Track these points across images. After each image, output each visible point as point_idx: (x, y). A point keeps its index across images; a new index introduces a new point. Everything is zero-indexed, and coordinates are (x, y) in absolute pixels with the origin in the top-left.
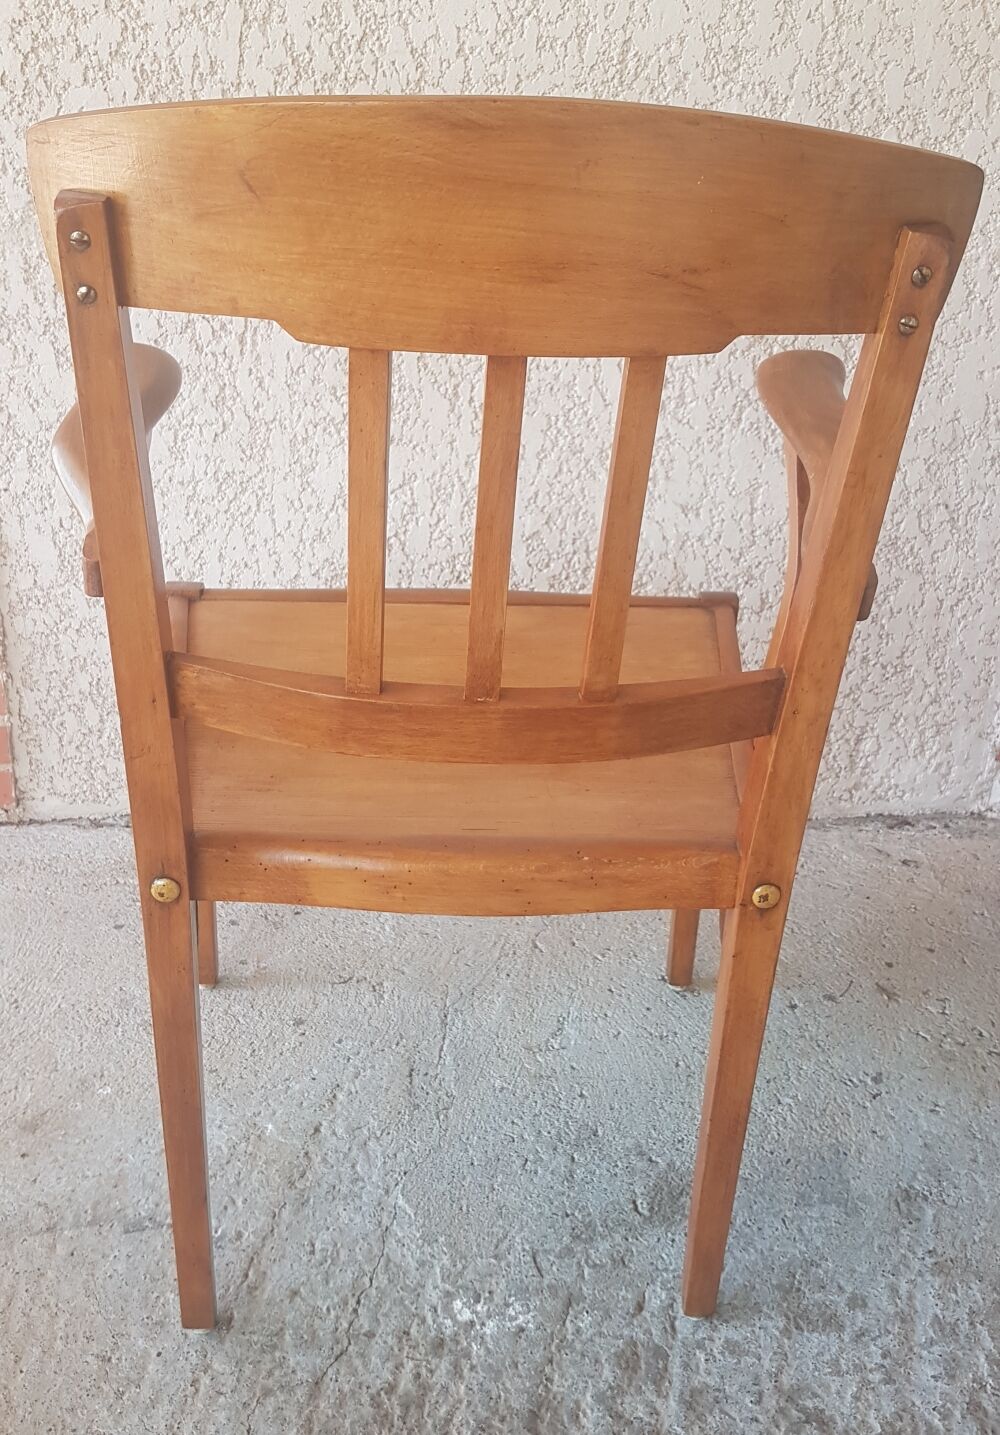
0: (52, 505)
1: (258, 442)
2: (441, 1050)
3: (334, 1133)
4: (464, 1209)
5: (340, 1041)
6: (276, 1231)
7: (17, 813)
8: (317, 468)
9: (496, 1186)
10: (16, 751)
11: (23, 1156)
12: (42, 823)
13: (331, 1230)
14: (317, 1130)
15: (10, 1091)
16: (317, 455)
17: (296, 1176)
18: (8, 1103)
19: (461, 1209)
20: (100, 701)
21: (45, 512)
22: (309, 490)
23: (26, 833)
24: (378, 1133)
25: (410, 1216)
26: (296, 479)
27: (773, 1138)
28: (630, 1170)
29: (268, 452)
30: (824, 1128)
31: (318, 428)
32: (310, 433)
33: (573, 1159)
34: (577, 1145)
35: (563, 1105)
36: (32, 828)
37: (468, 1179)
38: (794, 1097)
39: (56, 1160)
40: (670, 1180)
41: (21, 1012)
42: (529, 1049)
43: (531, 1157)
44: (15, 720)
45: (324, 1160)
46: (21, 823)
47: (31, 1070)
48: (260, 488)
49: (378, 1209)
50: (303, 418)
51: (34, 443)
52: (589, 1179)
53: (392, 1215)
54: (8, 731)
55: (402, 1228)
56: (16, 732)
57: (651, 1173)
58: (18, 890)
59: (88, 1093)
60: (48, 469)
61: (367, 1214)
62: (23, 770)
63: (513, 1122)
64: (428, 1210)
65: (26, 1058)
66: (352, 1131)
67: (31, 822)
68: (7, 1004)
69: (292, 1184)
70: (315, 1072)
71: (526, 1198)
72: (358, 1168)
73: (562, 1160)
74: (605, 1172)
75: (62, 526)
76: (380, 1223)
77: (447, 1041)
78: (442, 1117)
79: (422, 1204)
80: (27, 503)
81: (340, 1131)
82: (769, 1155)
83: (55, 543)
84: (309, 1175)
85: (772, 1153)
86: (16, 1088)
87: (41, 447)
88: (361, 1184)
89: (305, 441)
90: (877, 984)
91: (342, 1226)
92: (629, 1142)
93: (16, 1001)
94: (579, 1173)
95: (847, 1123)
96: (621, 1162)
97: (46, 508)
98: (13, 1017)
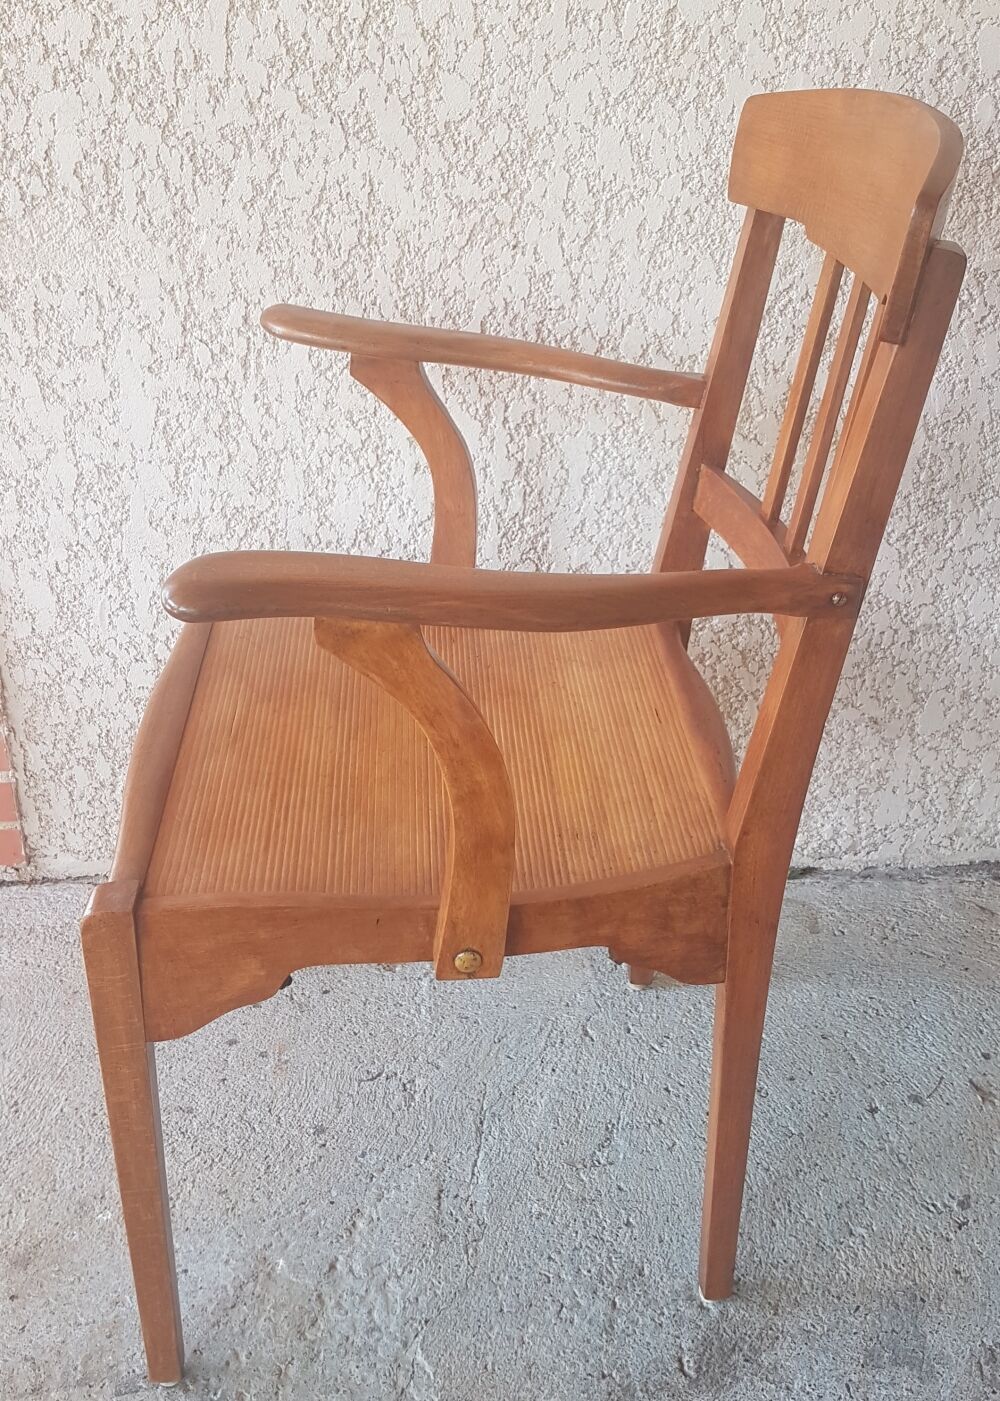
0: (46, 548)
1: (269, 473)
2: (475, 1165)
3: (351, 1270)
4: (489, 1367)
5: (363, 1155)
6: (280, 1392)
7: (28, 871)
8: (335, 500)
9: (526, 1339)
10: (24, 808)
11: (12, 1298)
12: (57, 881)
13: (341, 1392)
14: (332, 1267)
16: (334, 486)
17: (307, 1324)
19: (486, 1368)
20: (111, 753)
21: (39, 555)
22: (328, 524)
23: (39, 894)
24: (400, 1271)
25: (429, 1376)
26: (312, 512)
27: (841, 1279)
28: (678, 1320)
29: (280, 485)
30: (900, 1266)
31: (334, 456)
32: (325, 463)
33: (614, 1304)
34: (620, 1288)
35: (606, 1236)
36: (45, 889)
37: (496, 1329)
38: (868, 1227)
39: (48, 1303)
40: (721, 1331)
41: (21, 1117)
42: (572, 1165)
43: (567, 1302)
44: (21, 775)
45: (338, 1305)
46: (33, 881)
47: (26, 1190)
48: (273, 523)
49: (395, 1366)
50: (317, 445)
51: (23, 482)
52: (630, 1331)
53: (410, 1373)
54: (13, 787)
55: (419, 1391)
56: (23, 788)
57: (702, 1324)
58: (26, 964)
59: (86, 1219)
60: (40, 510)
61: (381, 1374)
62: (32, 827)
63: (550, 1258)
64: (449, 1369)
65: (23, 1174)
66: (371, 1268)
67: (45, 880)
68: (6, 1108)
69: (301, 1335)
70: (334, 1193)
71: (558, 1354)
72: (375, 1315)
73: (601, 1305)
74: (649, 1321)
75: (58, 570)
76: (395, 1384)
77: (482, 1154)
78: (471, 1251)
79: (443, 1361)
80: (19, 546)
81: (357, 1268)
82: (836, 1301)
83: (52, 589)
84: (321, 1324)
85: (839, 1298)
86: (10, 1212)
87: (31, 486)
88: (377, 1335)
89: (320, 471)
90: (971, 1081)
91: (354, 1388)
92: (678, 1284)
93: (16, 1103)
94: (621, 1322)
95: (926, 1260)
96: (669, 1309)
97: (40, 552)
98: (11, 1124)
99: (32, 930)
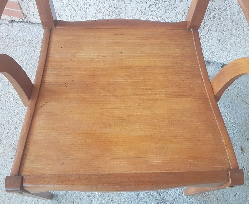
4: (111, 200)
6: (66, 196)
7: (25, 20)
9: (120, 194)
10: (22, 7)
12: (33, 23)
13: (79, 199)
15: (11, 134)
18: (10, 139)
19: (110, 200)
23: (28, 27)
25: (97, 199)
30: (205, 194)
36: (30, 25)
40: (162, 201)
41: (18, 104)
46: (27, 22)
47: (17, 128)
49: (91, 195)
52: (142, 197)
53: (94, 197)
54: (18, 3)
55: (95, 202)
56: (21, 3)
57: (158, 199)
58: (23, 52)
61: (88, 196)
64: (102, 198)
65: (17, 123)
67: (30, 22)
68: (15, 101)
71: (126, 200)
74: (147, 195)
76: (90, 199)
79: (101, 196)
82: (188, 200)
85: (189, 199)
86: (13, 134)
90: (241, 146)
91: (81, 198)
93: (17, 100)
95: (212, 194)
96: (152, 193)
98: (15, 107)
99: (25, 40)
